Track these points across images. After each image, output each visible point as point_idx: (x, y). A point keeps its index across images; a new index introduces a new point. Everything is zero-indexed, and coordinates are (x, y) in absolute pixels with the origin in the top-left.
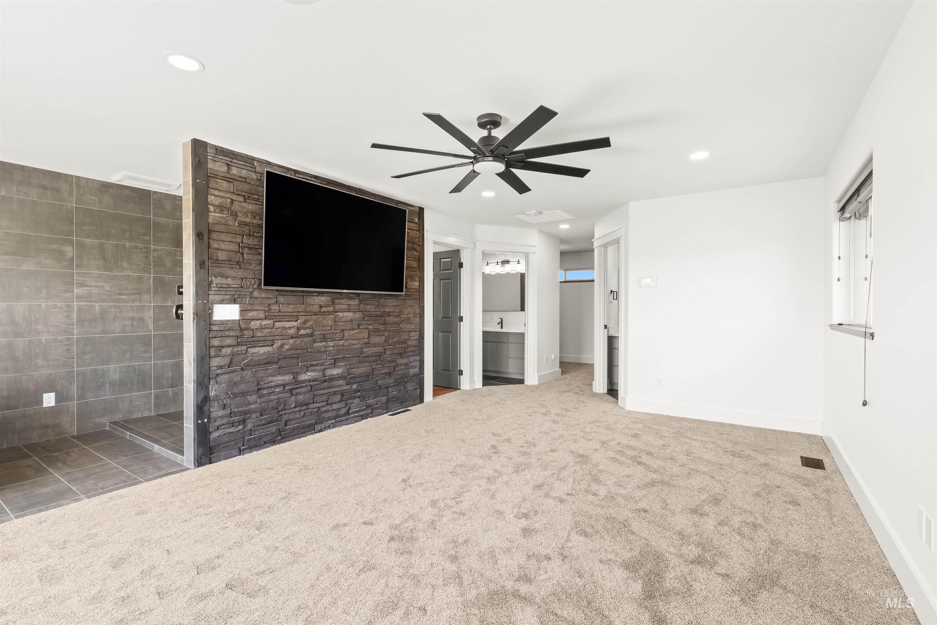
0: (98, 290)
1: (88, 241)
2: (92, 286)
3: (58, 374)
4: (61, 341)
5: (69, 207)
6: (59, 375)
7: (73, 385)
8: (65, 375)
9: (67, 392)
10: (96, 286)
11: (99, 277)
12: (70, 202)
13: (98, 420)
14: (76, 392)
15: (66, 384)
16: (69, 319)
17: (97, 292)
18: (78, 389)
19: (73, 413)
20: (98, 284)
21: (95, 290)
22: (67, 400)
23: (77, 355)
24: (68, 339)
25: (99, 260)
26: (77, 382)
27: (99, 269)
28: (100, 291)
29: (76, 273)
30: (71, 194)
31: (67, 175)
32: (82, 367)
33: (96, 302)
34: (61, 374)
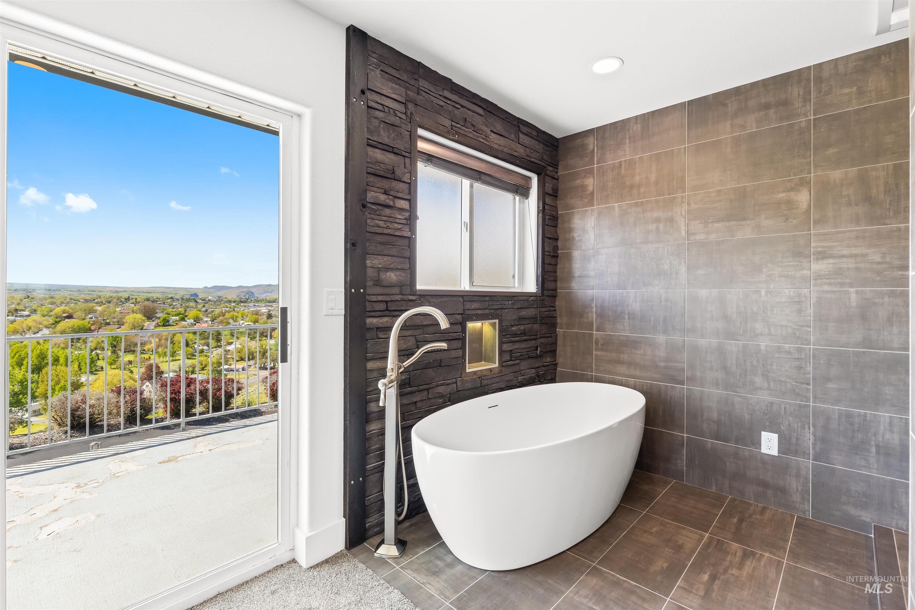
0: (856, 263)
1: (837, 174)
2: (843, 256)
3: (783, 406)
4: (789, 352)
5: (803, 124)
6: (785, 408)
7: (807, 430)
8: (794, 410)
9: (797, 439)
10: (851, 256)
11: (857, 237)
12: (806, 115)
13: (852, 511)
14: (813, 444)
15: (796, 426)
16: (802, 315)
17: (853, 266)
18: (815, 440)
19: (807, 479)
20: (854, 251)
21: (850, 264)
22: (796, 453)
23: (814, 379)
24: (800, 350)
25: (857, 205)
26: (814, 426)
27: (857, 220)
28: (860, 265)
29: (814, 235)
30: (806, 100)
31: (799, 72)
32: (823, 402)
33: (851, 285)
34: (788, 406)
